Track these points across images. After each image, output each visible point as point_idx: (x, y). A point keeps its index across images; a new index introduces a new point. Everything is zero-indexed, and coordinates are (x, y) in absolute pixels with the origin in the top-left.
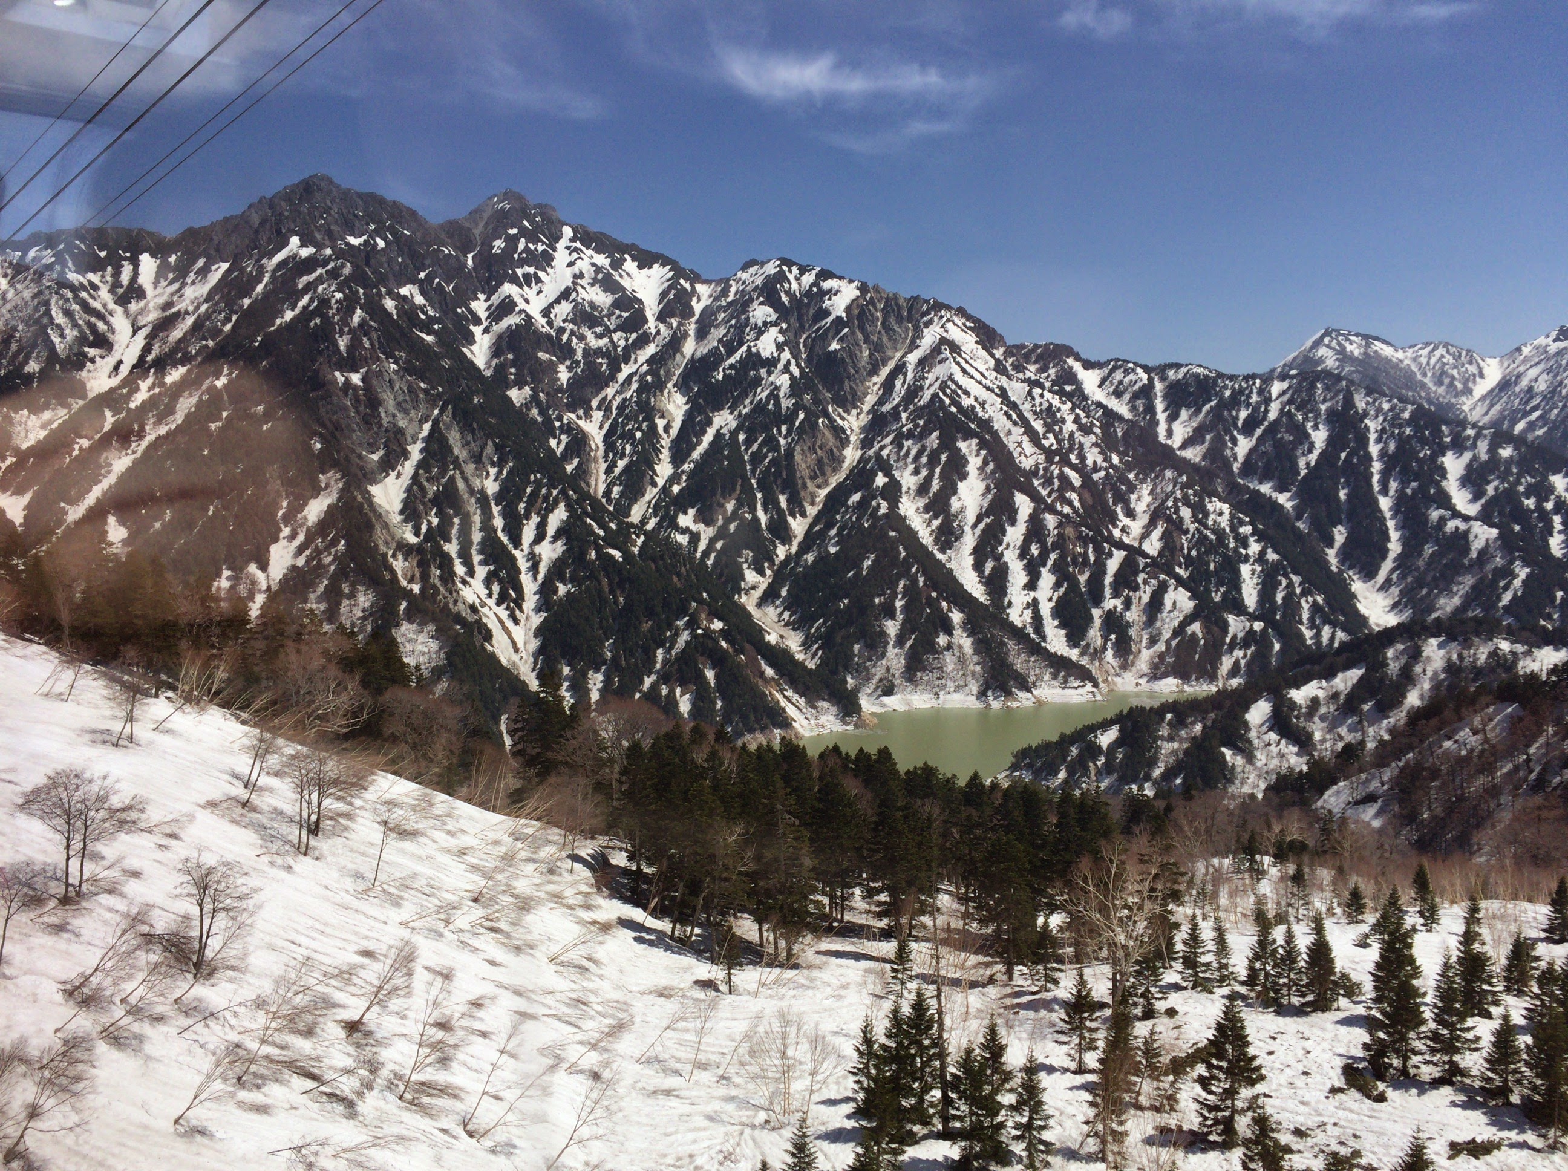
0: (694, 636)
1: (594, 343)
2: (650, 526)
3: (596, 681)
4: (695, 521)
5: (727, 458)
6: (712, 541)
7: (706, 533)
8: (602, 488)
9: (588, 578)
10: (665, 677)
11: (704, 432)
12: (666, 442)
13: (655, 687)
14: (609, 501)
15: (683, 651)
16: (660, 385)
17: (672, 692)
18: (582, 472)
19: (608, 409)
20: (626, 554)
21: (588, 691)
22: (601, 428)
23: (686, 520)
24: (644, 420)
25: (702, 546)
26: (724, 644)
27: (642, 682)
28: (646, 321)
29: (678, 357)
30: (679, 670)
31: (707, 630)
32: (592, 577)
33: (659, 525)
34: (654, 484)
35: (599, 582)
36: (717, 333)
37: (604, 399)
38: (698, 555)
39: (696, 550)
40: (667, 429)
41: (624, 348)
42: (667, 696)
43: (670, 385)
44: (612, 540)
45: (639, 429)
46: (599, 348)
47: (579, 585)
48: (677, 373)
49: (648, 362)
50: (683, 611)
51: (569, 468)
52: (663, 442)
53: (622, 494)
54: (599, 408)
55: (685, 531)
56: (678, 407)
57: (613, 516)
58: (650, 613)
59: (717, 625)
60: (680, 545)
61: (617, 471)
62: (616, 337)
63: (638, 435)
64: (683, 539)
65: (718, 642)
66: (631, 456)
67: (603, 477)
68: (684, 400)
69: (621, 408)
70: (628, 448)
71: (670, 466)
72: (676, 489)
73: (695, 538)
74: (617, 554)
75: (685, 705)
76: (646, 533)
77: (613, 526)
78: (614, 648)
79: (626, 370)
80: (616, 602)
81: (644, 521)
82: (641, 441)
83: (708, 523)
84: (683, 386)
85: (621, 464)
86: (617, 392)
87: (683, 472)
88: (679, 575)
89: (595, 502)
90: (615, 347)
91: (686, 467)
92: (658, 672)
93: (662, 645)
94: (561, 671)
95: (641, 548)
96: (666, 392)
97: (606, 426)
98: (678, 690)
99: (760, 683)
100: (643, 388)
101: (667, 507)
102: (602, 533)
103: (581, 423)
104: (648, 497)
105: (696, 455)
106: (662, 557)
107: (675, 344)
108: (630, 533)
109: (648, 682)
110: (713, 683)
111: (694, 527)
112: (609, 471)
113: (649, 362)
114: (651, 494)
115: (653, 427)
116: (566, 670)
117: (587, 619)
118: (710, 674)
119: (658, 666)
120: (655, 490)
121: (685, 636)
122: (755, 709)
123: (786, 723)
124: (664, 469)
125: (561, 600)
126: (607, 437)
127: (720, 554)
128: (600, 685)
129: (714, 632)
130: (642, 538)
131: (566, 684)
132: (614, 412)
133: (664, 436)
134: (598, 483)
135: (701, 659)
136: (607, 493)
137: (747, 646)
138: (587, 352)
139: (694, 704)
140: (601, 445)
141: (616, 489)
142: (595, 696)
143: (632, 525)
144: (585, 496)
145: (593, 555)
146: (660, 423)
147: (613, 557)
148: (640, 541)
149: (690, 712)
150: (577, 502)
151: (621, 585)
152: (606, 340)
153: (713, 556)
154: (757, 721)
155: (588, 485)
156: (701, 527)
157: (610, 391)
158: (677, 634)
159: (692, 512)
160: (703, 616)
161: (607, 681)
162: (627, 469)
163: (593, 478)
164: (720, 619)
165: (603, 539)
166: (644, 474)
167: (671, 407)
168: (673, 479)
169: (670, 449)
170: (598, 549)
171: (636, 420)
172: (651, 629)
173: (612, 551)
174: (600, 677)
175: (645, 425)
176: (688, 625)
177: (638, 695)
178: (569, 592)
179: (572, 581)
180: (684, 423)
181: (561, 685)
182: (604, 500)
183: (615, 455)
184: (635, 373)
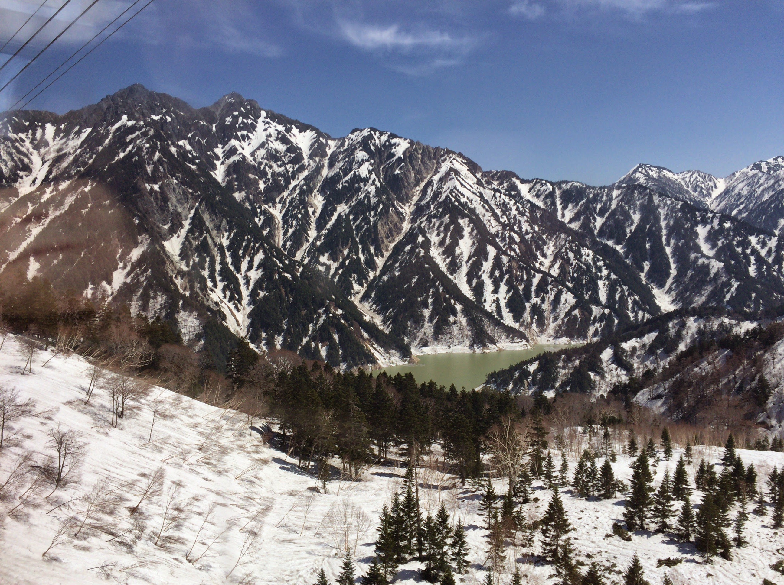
0: (328, 317)
1: (277, 169)
2: (305, 262)
3: (279, 340)
4: (328, 260)
5: (344, 227)
6: (337, 269)
7: (334, 265)
8: (281, 243)
9: (275, 288)
10: (313, 338)
11: (333, 215)
12: (313, 219)
13: (308, 343)
14: (285, 249)
15: (322, 325)
16: (310, 191)
17: (317, 346)
18: (271, 235)
19: (284, 203)
20: (294, 276)
21: (275, 345)
22: (281, 212)
23: (324, 259)
24: (302, 208)
25: (332, 272)
26: (343, 321)
27: (302, 341)
28: (303, 159)
29: (319, 177)
30: (320, 334)
31: (334, 314)
32: (277, 287)
33: (310, 261)
34: (308, 241)
35: (280, 290)
36: (339, 165)
37: (282, 198)
38: (330, 276)
39: (329, 274)
40: (314, 213)
41: (292, 173)
42: (315, 347)
43: (315, 191)
44: (286, 269)
45: (300, 213)
46: (280, 173)
47: (270, 292)
48: (319, 185)
49: (304, 179)
50: (322, 305)
51: (265, 233)
52: (312, 220)
53: (292, 246)
54: (280, 202)
55: (323, 264)
56: (320, 202)
57: (287, 257)
58: (306, 306)
59: (340, 312)
60: (321, 271)
61: (289, 234)
62: (288, 166)
63: (300, 216)
64: (322, 269)
65: (340, 320)
66: (296, 227)
67: (282, 237)
68: (323, 198)
69: (291, 202)
70: (294, 222)
71: (316, 232)
72: (319, 243)
73: (328, 268)
74: (289, 276)
75: (323, 352)
76: (303, 266)
77: (287, 262)
78: (288, 324)
79: (293, 183)
80: (289, 300)
81: (303, 259)
82: (300, 219)
83: (335, 260)
84: (322, 191)
85: (291, 231)
86: (289, 194)
87: (322, 235)
88: (320, 286)
89: (278, 250)
90: (288, 171)
91: (323, 232)
92: (310, 336)
93: (312, 322)
94: (261, 335)
95: (301, 273)
96: (313, 194)
97: (284, 212)
98: (320, 345)
99: (361, 341)
100: (302, 192)
101: (314, 253)
102: (281, 265)
103: (271, 210)
104: (304, 247)
105: (329, 226)
106: (311, 278)
107: (318, 170)
108: (295, 266)
109: (305, 340)
110: (337, 341)
111: (328, 263)
112: (285, 234)
114: (306, 246)
115: (307, 212)
116: (264, 335)
117: (274, 309)
118: (336, 337)
119: (310, 333)
120: (308, 244)
121: (323, 317)
122: (359, 354)
123: (374, 361)
124: (312, 233)
125: (261, 299)
126: (283, 217)
127: (341, 276)
128: (281, 343)
129: (338, 315)
130: (302, 268)
131: (264, 342)
132: (287, 204)
133: (313, 216)
134: (279, 240)
135: (331, 329)
136: (284, 245)
137: (355, 322)
138: (273, 174)
139: (328, 352)
140: (281, 221)
141: (289, 244)
142: (278, 347)
143: (296, 261)
144: (273, 247)
145: (277, 277)
146: (311, 210)
147: (287, 277)
148: (300, 270)
149: (326, 356)
150: (269, 250)
151: (291, 291)
152: (283, 168)
153: (337, 277)
154: (359, 360)
155: (275, 241)
156: (331, 262)
157: (285, 194)
158: (319, 316)
159: (326, 255)
160: (332, 307)
161: (285, 340)
162: (294, 232)
163: (277, 238)
164: (340, 309)
165: (282, 268)
166: (303, 235)
167: (316, 202)
168: (317, 238)
169: (316, 223)
170: (280, 274)
171: (299, 209)
172: (306, 314)
173: (286, 275)
174: (281, 338)
175: (303, 211)
176: (325, 312)
177: (300, 347)
178: (265, 295)
179: (266, 289)
180: (322, 210)
181: (261, 342)
182: (282, 249)
183: (288, 226)
184: (298, 185)
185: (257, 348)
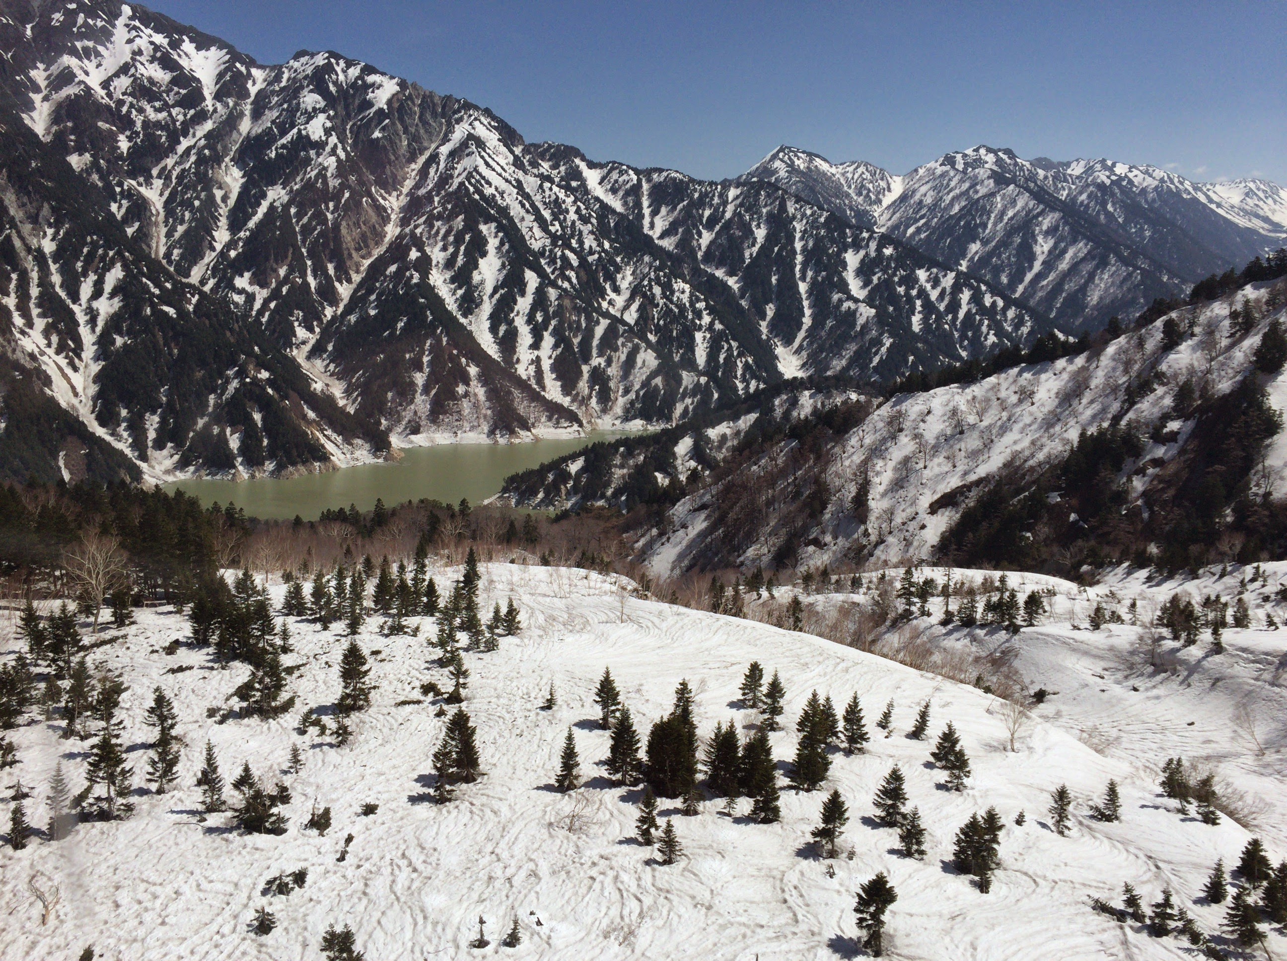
0: (243, 384)
1: (153, 116)
2: (207, 288)
3: (152, 422)
4: (251, 283)
5: (280, 228)
6: (266, 302)
7: (261, 295)
8: (162, 250)
9: (144, 332)
10: (217, 419)
11: (259, 204)
12: (223, 211)
13: (207, 426)
14: (170, 262)
15: (233, 396)
16: (217, 159)
17: (223, 432)
18: (143, 235)
19: (168, 178)
20: (181, 312)
21: (145, 431)
22: (161, 195)
23: (242, 282)
24: (203, 190)
25: (257, 305)
26: (270, 391)
27: (196, 423)
28: (204, 99)
29: (235, 135)
30: (229, 413)
31: (255, 378)
32: (147, 330)
33: (217, 286)
34: (213, 249)
35: (154, 336)
36: (271, 115)
37: (165, 168)
38: (254, 313)
39: (251, 309)
40: (225, 199)
41: (182, 123)
42: (219, 434)
43: (227, 159)
44: (167, 298)
45: (198, 198)
46: (159, 122)
47: (135, 338)
48: (234, 149)
49: (205, 136)
50: (233, 363)
51: (130, 231)
52: (221, 211)
53: (182, 256)
54: (159, 177)
55: (241, 292)
56: (235, 179)
57: (169, 277)
58: (203, 364)
59: (264, 375)
60: (236, 305)
61: (177, 235)
62: (174, 112)
63: (197, 203)
64: (239, 299)
65: (264, 389)
66: (190, 222)
67: (163, 240)
68: (241, 174)
69: (180, 177)
70: (187, 215)
71: (228, 233)
72: (233, 254)
73: (251, 298)
74: (171, 311)
75: (234, 443)
76: (202, 294)
77: (168, 285)
78: (169, 394)
79: (185, 143)
80: (171, 354)
81: (203, 282)
82: (199, 209)
83: (263, 285)
84: (239, 161)
85: (181, 229)
86: (176, 163)
87: (239, 239)
88: (231, 330)
89: (153, 262)
90: (174, 121)
91: (242, 234)
92: (209, 415)
93: (213, 391)
94: (119, 414)
95: (196, 306)
96: (223, 165)
97: (167, 193)
98: (228, 430)
99: (303, 424)
100: (201, 160)
101: (224, 270)
102: (157, 292)
103: (142, 190)
104: (206, 260)
105: (251, 224)
106: (216, 315)
107: (231, 121)
108: (185, 293)
109: (201, 423)
110: (260, 424)
111: (249, 289)
112: (169, 235)
113: (208, 136)
114: (210, 257)
115: (211, 198)
116: (124, 413)
117: (143, 368)
118: (257, 417)
119: (210, 409)
120: (214, 254)
121: (235, 384)
122: (298, 446)
123: (324, 457)
124: (222, 236)
125: (117, 350)
126: (166, 204)
127: (274, 312)
128: (156, 426)
129: (261, 380)
130: (197, 297)
131: (124, 425)
132: (174, 181)
133: (222, 205)
134: (159, 245)
135: (249, 404)
136: (168, 255)
137: (291, 393)
138: (146, 124)
139: (243, 442)
140: (161, 211)
141: (176, 252)
142: (152, 435)
143: (190, 286)
144: (143, 257)
145: (148, 311)
146: (218, 194)
147: (166, 314)
148: (194, 300)
149: (239, 449)
150: (133, 263)
151: (175, 338)
152: (165, 114)
153: (267, 314)
154: (299, 456)
155: (149, 246)
156: (256, 288)
157: (170, 162)
158: (227, 381)
159: (247, 275)
160: (251, 367)
161: (163, 422)
162: (186, 233)
163: (154, 240)
164: (266, 370)
165: (158, 297)
166: (203, 239)
167: (228, 179)
168: (231, 245)
169: (228, 218)
170: (153, 306)
171: (195, 190)
172: (203, 378)
173: (166, 308)
174: (156, 419)
175: (203, 195)
176: (238, 375)
177: (191, 434)
178: (125, 344)
179: (130, 333)
180: (240, 193)
181: (119, 425)
182: (164, 262)
183: (174, 221)
184: (194, 146)
185: (112, 435)
